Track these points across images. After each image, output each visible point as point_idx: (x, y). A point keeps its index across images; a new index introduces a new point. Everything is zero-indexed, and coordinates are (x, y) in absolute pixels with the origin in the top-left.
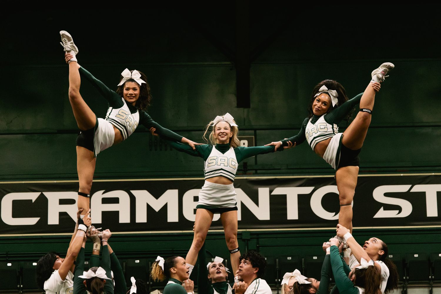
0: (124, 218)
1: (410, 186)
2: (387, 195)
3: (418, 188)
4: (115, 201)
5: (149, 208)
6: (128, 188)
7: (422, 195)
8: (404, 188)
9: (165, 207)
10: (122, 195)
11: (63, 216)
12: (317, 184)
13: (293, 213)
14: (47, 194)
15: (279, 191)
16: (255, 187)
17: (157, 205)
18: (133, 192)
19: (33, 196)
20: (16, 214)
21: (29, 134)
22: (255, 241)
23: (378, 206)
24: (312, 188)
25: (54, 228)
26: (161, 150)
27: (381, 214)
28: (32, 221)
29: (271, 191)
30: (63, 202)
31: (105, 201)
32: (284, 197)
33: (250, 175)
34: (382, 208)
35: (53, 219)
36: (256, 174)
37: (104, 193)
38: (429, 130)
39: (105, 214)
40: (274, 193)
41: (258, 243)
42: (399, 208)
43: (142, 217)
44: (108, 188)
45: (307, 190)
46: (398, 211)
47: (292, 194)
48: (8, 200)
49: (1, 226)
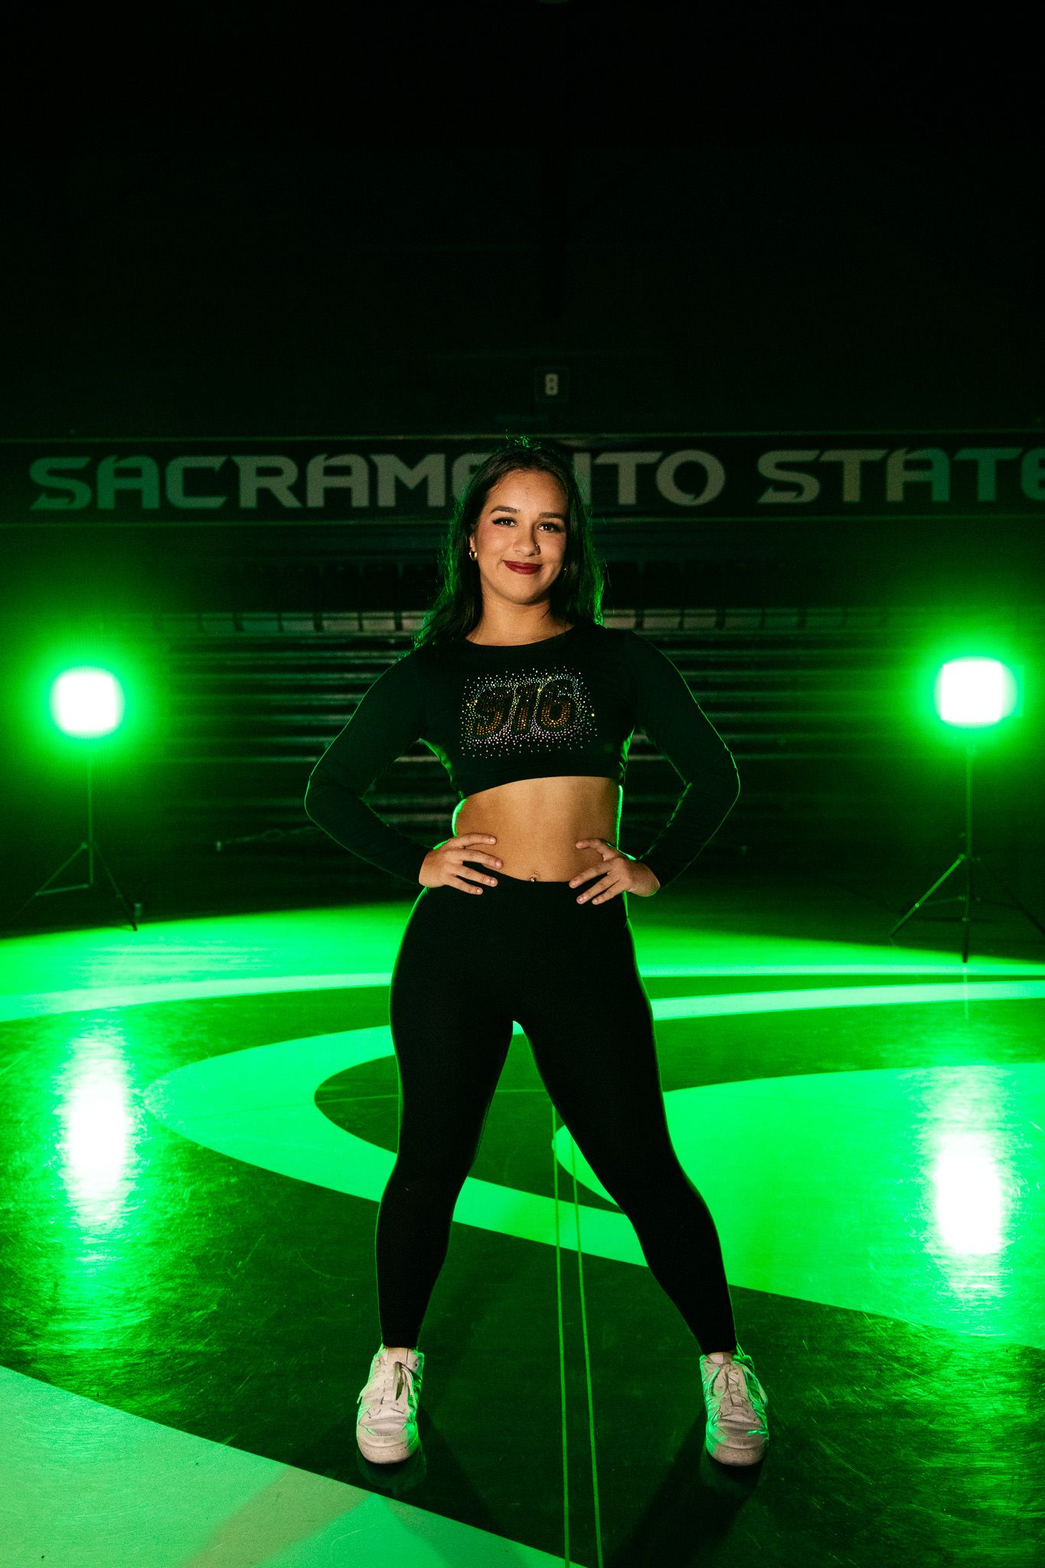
0: (360, 499)
1: (817, 452)
2: (779, 466)
3: (830, 456)
4: (346, 471)
5: (399, 485)
6: (365, 450)
7: (837, 468)
8: (807, 456)
9: (424, 484)
10: (356, 462)
11: (264, 495)
12: (668, 448)
13: (627, 495)
14: (238, 460)
15: (605, 459)
17: (411, 478)
18: (377, 459)
19: (216, 462)
20: (190, 490)
23: (765, 483)
24: (658, 454)
25: (248, 513)
27: (770, 497)
28: (215, 502)
29: (592, 460)
30: (263, 472)
31: (330, 471)
32: (615, 468)
34: (770, 490)
35: (248, 499)
37: (327, 458)
39: (329, 493)
40: (597, 462)
42: (798, 488)
43: (387, 498)
44: (334, 450)
45: (650, 457)
46: (794, 494)
47: (627, 464)
48: (177, 467)
49: (167, 509)
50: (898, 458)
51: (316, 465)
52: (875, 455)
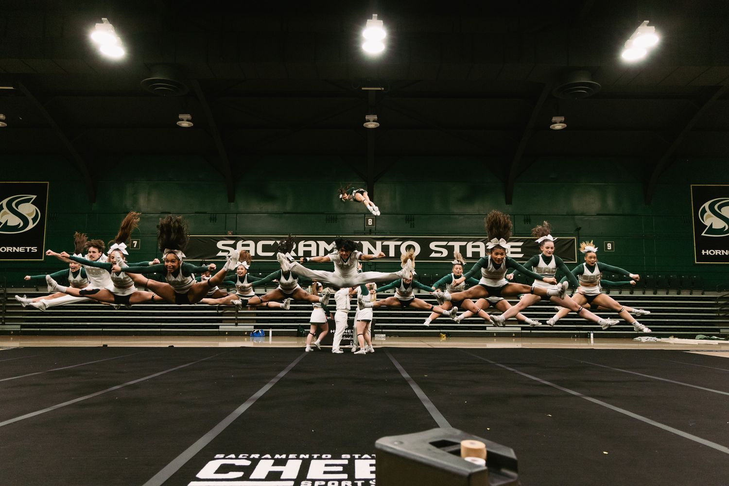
0: (314, 253)
1: (447, 242)
2: (436, 246)
3: (451, 244)
4: (310, 246)
6: (315, 240)
7: (453, 247)
8: (444, 243)
10: (313, 243)
12: (404, 240)
13: (392, 254)
15: (386, 243)
16: (375, 241)
17: (329, 248)
18: (319, 242)
19: (271, 243)
20: (264, 251)
21: (270, 214)
22: (374, 266)
23: (432, 251)
24: (401, 242)
26: (331, 222)
27: (433, 255)
28: (271, 254)
29: (382, 243)
31: (305, 246)
32: (388, 246)
33: (372, 235)
34: (434, 252)
36: (376, 235)
37: (304, 242)
38: (457, 216)
39: (305, 252)
40: (384, 244)
41: (375, 267)
42: (442, 253)
44: (307, 239)
45: (399, 243)
47: (392, 244)
48: (260, 244)
49: (257, 256)
50: (470, 244)
51: (301, 243)
52: (464, 243)
